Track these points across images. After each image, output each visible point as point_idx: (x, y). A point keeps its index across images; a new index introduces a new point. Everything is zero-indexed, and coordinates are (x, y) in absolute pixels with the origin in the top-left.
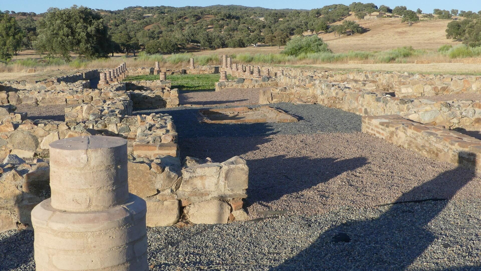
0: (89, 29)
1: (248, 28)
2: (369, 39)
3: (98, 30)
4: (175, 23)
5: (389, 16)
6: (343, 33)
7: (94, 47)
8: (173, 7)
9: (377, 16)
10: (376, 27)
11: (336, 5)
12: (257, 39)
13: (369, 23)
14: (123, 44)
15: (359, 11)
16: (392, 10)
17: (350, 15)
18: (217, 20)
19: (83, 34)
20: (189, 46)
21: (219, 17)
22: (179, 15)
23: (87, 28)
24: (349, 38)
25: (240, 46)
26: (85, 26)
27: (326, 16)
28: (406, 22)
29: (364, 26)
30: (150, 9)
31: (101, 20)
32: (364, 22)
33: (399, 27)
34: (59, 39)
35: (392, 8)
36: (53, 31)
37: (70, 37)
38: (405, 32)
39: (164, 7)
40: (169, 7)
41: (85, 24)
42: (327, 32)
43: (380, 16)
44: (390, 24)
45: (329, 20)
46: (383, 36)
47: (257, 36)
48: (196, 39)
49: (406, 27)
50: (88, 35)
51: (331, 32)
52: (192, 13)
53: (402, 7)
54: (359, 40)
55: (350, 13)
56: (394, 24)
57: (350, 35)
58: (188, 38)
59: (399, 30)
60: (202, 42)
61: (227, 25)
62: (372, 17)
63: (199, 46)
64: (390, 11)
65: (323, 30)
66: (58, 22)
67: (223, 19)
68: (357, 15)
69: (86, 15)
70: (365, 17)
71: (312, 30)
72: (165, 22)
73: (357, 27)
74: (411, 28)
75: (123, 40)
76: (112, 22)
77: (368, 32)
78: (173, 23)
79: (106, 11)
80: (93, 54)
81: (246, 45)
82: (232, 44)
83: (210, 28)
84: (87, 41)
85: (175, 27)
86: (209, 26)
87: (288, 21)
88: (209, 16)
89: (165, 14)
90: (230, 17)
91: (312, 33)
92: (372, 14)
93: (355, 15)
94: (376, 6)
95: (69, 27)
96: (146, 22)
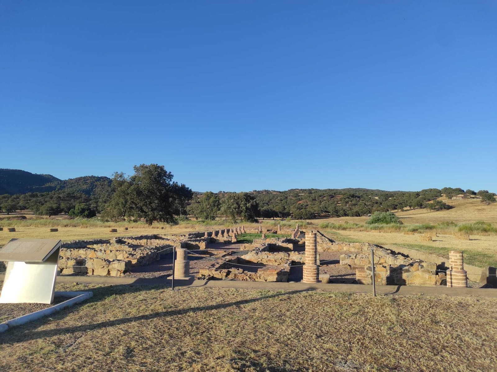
0: (248, 205)
1: (365, 204)
2: (453, 213)
3: (252, 205)
4: (317, 200)
5: (472, 197)
6: (433, 209)
7: (249, 215)
8: (319, 190)
9: (462, 197)
10: (460, 205)
11: (432, 189)
12: (368, 212)
13: (455, 202)
14: (280, 213)
15: (449, 193)
16: (476, 193)
17: (442, 196)
18: (344, 198)
19: (244, 208)
20: (322, 215)
21: (346, 196)
22: (320, 195)
23: (247, 204)
24: (438, 213)
25: (357, 216)
26: (245, 203)
27: (423, 196)
28: (484, 202)
29: (450, 204)
30: (303, 191)
31: (255, 200)
32: (451, 202)
33: (479, 206)
34: (231, 210)
35: (476, 191)
36: (228, 206)
37: (237, 209)
38: (484, 209)
39: (313, 189)
40: (316, 189)
41: (246, 202)
42: (421, 208)
43: (465, 197)
44: (471, 203)
45: (425, 200)
46: (465, 212)
47: (369, 210)
48: (328, 210)
49: (485, 205)
50: (247, 208)
51: (424, 208)
52: (329, 194)
53: (484, 191)
54: (445, 214)
55: (442, 195)
56: (474, 203)
57: (439, 210)
58: (323, 210)
59: (479, 208)
60: (331, 213)
61: (351, 201)
62: (458, 198)
63: (329, 215)
64: (474, 193)
65: (419, 206)
66: (232, 201)
67: (349, 198)
68: (447, 196)
69: (247, 197)
70: (453, 198)
71: (410, 206)
72: (311, 199)
73: (445, 204)
74: (489, 207)
75: (280, 210)
76: (279, 198)
77: (453, 209)
78: (316, 200)
79: (277, 192)
80: (249, 219)
81: (361, 215)
82: (351, 214)
83: (339, 203)
84: (246, 212)
85: (317, 202)
86: (339, 202)
87: (395, 199)
88: (339, 196)
89: (312, 194)
90: (353, 196)
91: (411, 208)
92: (458, 196)
93: (446, 196)
94: (463, 190)
95: (237, 203)
96: (299, 199)
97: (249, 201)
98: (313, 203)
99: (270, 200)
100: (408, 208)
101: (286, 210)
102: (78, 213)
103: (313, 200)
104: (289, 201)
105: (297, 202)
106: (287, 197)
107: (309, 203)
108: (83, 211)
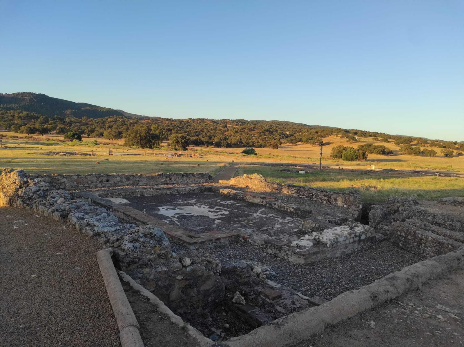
9: (340, 137)
14: (206, 142)
17: (332, 135)
18: (260, 132)
21: (262, 130)
37: (177, 143)
52: (249, 128)
66: (174, 138)
83: (254, 137)
89: (238, 125)
95: (177, 140)
96: (225, 130)
97: (183, 139)
98: (235, 135)
99: (202, 129)
100: (300, 143)
101: (211, 141)
102: (71, 136)
103: (236, 132)
104: (217, 131)
105: (223, 133)
106: (216, 128)
107: (233, 134)
108: (73, 135)
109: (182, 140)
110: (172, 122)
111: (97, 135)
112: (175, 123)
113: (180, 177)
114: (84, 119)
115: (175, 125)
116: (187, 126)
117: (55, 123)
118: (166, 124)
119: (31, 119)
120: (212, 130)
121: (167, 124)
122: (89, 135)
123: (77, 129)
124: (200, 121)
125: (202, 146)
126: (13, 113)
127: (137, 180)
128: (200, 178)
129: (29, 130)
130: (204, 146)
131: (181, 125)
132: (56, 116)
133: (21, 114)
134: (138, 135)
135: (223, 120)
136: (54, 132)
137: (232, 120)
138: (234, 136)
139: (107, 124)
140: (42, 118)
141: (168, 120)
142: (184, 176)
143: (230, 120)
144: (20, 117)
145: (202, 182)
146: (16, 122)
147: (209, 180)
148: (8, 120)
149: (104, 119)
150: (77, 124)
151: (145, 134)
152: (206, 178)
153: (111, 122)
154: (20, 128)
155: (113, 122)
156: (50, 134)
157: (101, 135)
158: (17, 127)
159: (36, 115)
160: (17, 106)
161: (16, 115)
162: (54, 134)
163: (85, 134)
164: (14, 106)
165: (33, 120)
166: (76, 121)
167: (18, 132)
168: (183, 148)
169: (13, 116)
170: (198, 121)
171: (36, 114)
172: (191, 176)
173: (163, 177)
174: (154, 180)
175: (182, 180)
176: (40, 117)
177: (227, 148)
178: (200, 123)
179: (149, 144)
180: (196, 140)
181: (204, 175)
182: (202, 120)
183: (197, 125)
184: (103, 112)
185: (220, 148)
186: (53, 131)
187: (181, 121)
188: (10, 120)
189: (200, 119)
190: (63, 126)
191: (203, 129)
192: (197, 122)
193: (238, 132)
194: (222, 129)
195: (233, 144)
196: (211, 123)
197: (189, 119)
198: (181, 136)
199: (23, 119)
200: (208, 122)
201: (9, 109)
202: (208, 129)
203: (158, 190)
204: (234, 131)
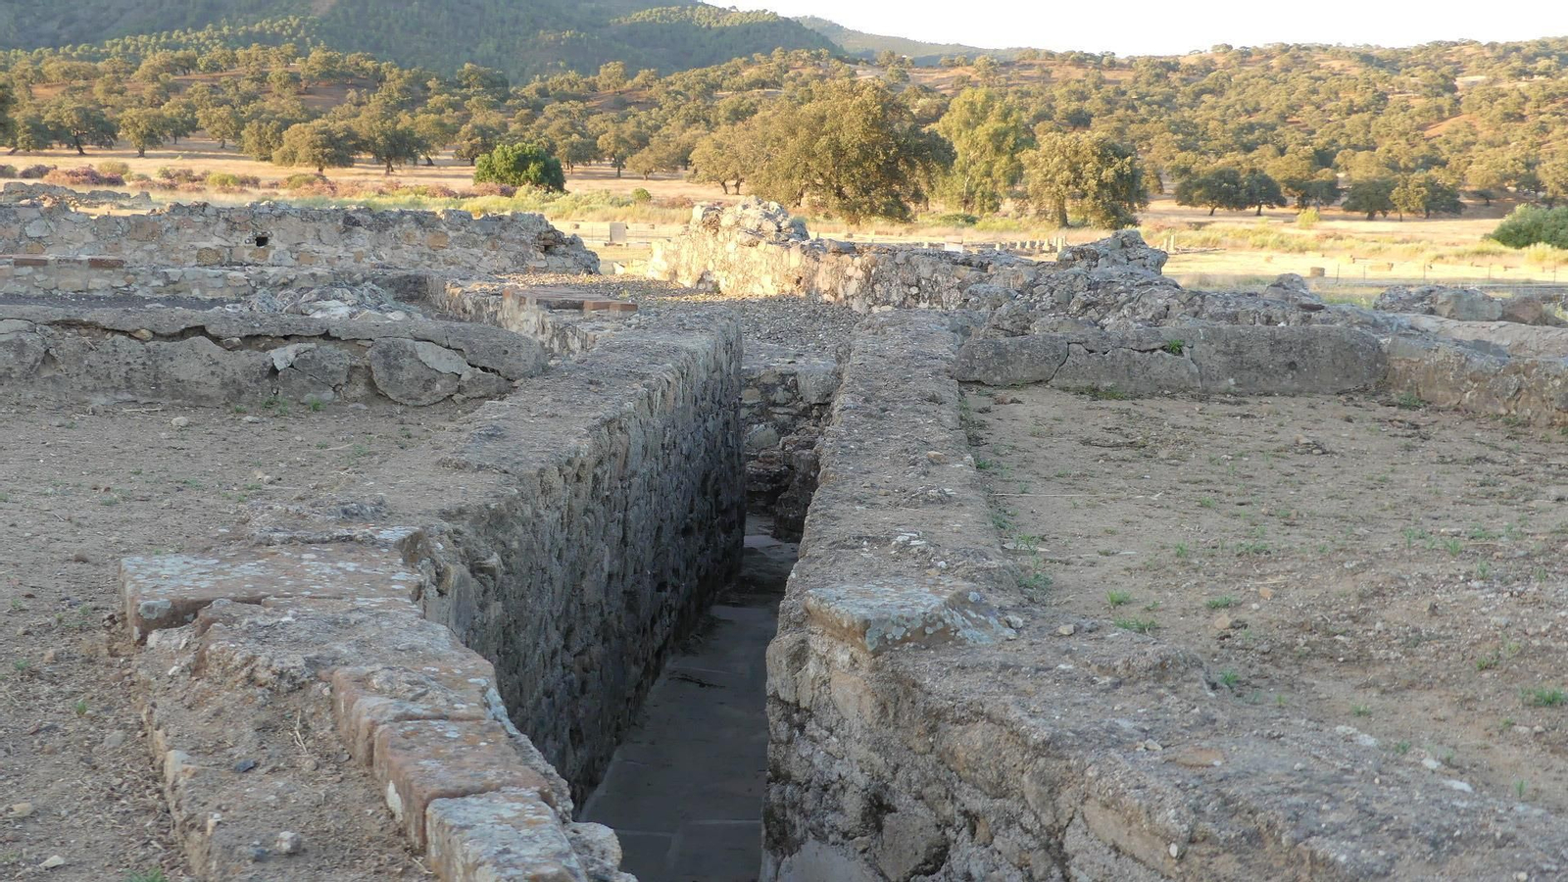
0: (1105, 174)
36: (1046, 175)
37: (1070, 187)
41: (1099, 165)
66: (1056, 160)
72: (1496, 112)
84: (1098, 195)
89: (1532, 76)
95: (1074, 168)
96: (1440, 110)
97: (1110, 163)
98: (1500, 137)
99: (1291, 107)
101: (1324, 174)
102: (508, 170)
103: (1508, 117)
104: (1381, 119)
105: (1422, 127)
106: (1383, 97)
107: (1486, 133)
108: (521, 163)
109: (1099, 171)
110: (1108, 75)
111: (660, 164)
112: (1127, 77)
113: (328, 230)
114: (608, 73)
115: (1123, 87)
116: (1198, 95)
117: (455, 106)
118: (1066, 84)
119: (345, 87)
120: (1351, 110)
121: (1073, 86)
122: (619, 163)
123: (561, 130)
124: (1285, 57)
125: (1264, 209)
126: (260, 57)
127: (32, 231)
128: (475, 244)
129: (324, 146)
130: (1278, 210)
131: (1159, 90)
132: (467, 66)
133: (298, 65)
134: (824, 141)
135: (1438, 44)
136: (445, 155)
137: (1493, 46)
138: (1491, 144)
139: (726, 99)
140: (395, 79)
141: (1081, 60)
142: (357, 224)
143: (1482, 47)
144: (295, 79)
145: (486, 264)
146: (270, 104)
147: (539, 259)
148: (236, 100)
149: (711, 75)
150: (566, 106)
151: (866, 133)
152: (522, 242)
153: (751, 86)
154: (280, 139)
155: (764, 85)
156: (430, 163)
157: (680, 161)
158: (269, 130)
159: (369, 64)
160: (294, 24)
161: (276, 69)
162: (446, 164)
163: (600, 160)
164: (283, 28)
165: (352, 94)
166: (566, 87)
167: (269, 159)
168: (1108, 216)
169: (261, 78)
170: (1274, 62)
171: (368, 59)
172: (409, 226)
173: (207, 225)
174: (147, 239)
175: (341, 251)
176: (389, 77)
177: (1428, 217)
178: (1288, 70)
179: (891, 193)
180: (1228, 176)
181: (504, 228)
182: (1297, 57)
183: (1263, 82)
184: (722, 32)
185: (1385, 218)
186: (444, 146)
187: (1165, 68)
188: (248, 98)
189: (1285, 49)
190: (494, 119)
191: (1294, 108)
192: (1268, 68)
193: (1522, 118)
194: (1418, 103)
195: (1469, 195)
196: (1356, 72)
197: (1216, 48)
198: (1097, 144)
199: (308, 91)
200: (1336, 65)
201: (247, 40)
202: (1330, 106)
203: (30, 269)
204: (1498, 109)
